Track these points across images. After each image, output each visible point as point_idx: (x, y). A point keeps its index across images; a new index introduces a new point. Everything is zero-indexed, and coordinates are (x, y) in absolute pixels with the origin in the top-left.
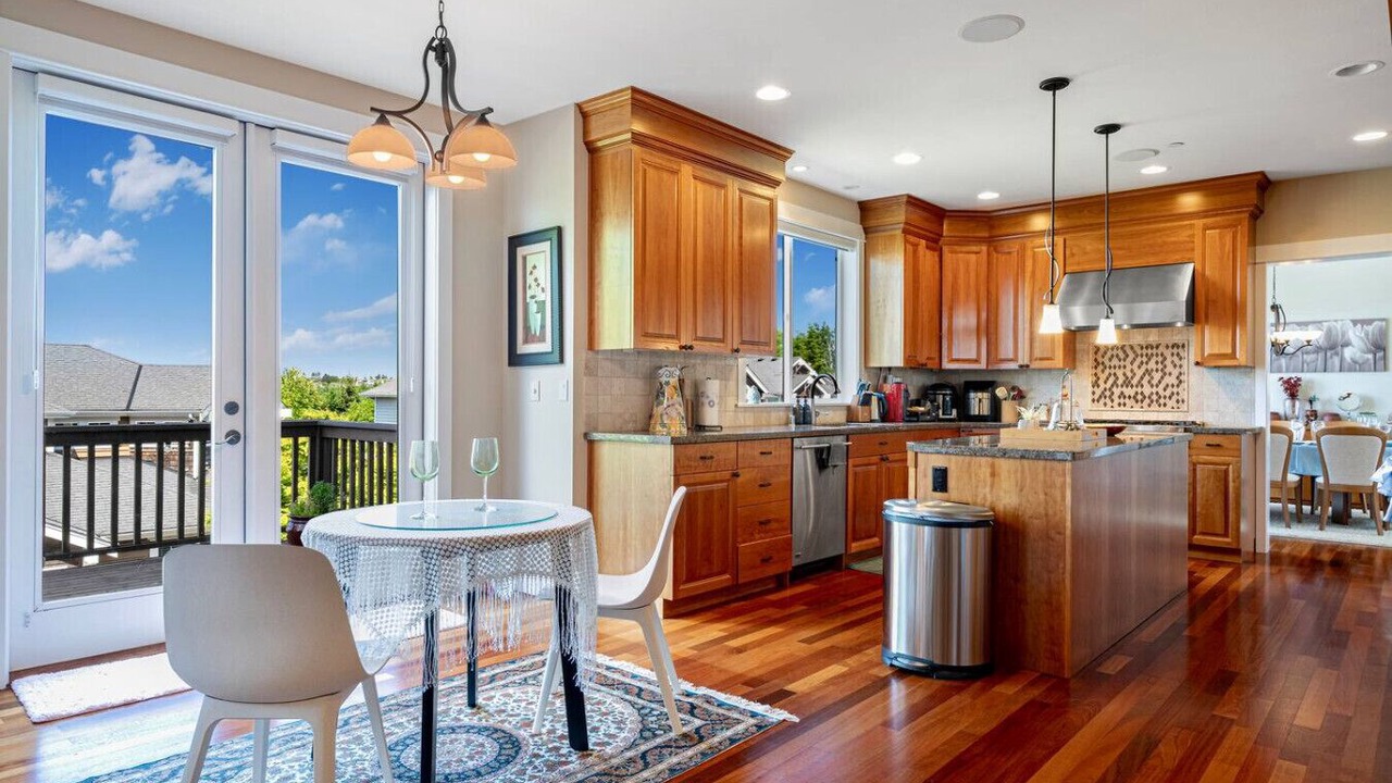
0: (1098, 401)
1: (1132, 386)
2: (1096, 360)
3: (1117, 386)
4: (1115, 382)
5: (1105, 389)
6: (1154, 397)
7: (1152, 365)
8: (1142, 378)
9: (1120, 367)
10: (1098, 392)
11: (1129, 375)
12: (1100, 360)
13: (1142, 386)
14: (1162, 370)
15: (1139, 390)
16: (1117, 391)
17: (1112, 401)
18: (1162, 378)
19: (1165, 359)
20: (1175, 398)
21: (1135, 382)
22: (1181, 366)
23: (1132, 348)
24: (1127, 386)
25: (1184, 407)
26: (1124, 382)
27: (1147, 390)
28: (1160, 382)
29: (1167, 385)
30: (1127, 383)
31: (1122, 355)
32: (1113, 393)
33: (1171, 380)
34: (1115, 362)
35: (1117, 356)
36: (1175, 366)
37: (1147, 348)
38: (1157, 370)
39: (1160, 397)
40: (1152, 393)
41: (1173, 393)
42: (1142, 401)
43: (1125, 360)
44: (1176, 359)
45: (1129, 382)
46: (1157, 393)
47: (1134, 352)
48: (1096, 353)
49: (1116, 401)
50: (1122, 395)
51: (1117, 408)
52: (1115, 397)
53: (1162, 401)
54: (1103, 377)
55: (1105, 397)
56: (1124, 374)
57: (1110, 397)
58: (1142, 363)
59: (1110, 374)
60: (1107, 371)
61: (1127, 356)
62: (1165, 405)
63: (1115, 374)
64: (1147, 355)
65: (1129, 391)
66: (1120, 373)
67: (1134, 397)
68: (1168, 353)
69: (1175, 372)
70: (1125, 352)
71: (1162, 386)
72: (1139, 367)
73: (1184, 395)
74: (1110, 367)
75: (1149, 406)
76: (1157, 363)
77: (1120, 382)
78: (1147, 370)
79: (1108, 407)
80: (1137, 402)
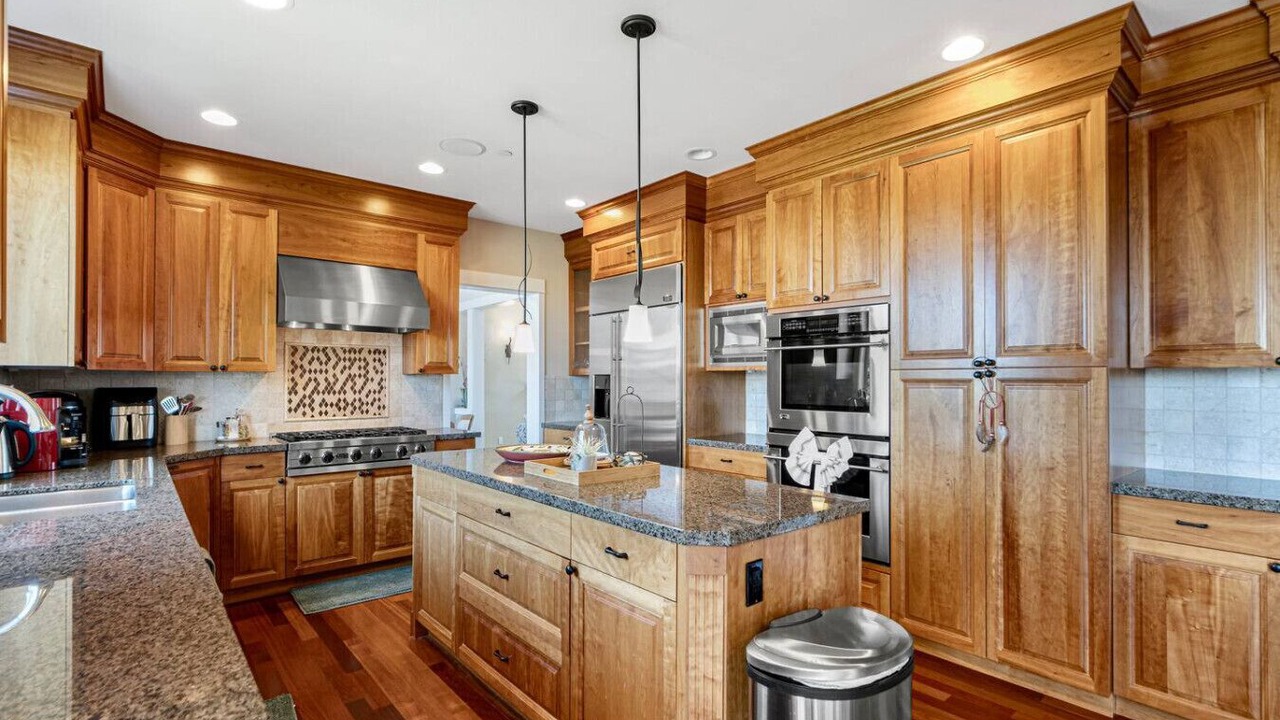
0: (296, 410)
1: (334, 393)
2: (293, 362)
3: (318, 393)
4: (315, 388)
5: (304, 397)
6: (357, 404)
7: (355, 370)
8: (345, 384)
9: (321, 372)
10: (296, 399)
11: (332, 380)
12: (298, 362)
13: (345, 393)
14: (365, 376)
15: (342, 396)
16: (318, 398)
17: (313, 410)
18: (365, 384)
19: (368, 364)
20: (376, 404)
21: (337, 388)
22: (382, 372)
23: (334, 351)
24: (329, 393)
25: (385, 413)
26: (326, 388)
27: (350, 397)
28: (362, 388)
29: (370, 391)
30: (329, 389)
31: (323, 359)
32: (313, 401)
33: (372, 386)
34: (315, 365)
35: (318, 359)
36: (377, 372)
37: (350, 352)
38: (360, 376)
39: (363, 404)
40: (355, 400)
41: (375, 400)
42: (345, 409)
43: (326, 364)
44: (377, 364)
45: (332, 388)
46: (360, 400)
47: (337, 355)
48: (293, 354)
49: (317, 409)
50: (323, 403)
51: (317, 417)
52: (316, 405)
53: (364, 408)
54: (301, 382)
55: (304, 406)
56: (326, 379)
57: (310, 405)
58: (345, 367)
59: (310, 380)
60: (307, 376)
61: (329, 359)
62: (367, 412)
63: (316, 380)
64: (350, 359)
65: (331, 398)
66: (321, 378)
67: (337, 405)
68: (370, 358)
69: (377, 378)
70: (326, 355)
71: (364, 392)
72: (342, 372)
73: (385, 401)
74: (310, 371)
75: (352, 413)
76: (360, 368)
77: (321, 388)
78: (350, 375)
79: (308, 417)
80: (340, 409)
